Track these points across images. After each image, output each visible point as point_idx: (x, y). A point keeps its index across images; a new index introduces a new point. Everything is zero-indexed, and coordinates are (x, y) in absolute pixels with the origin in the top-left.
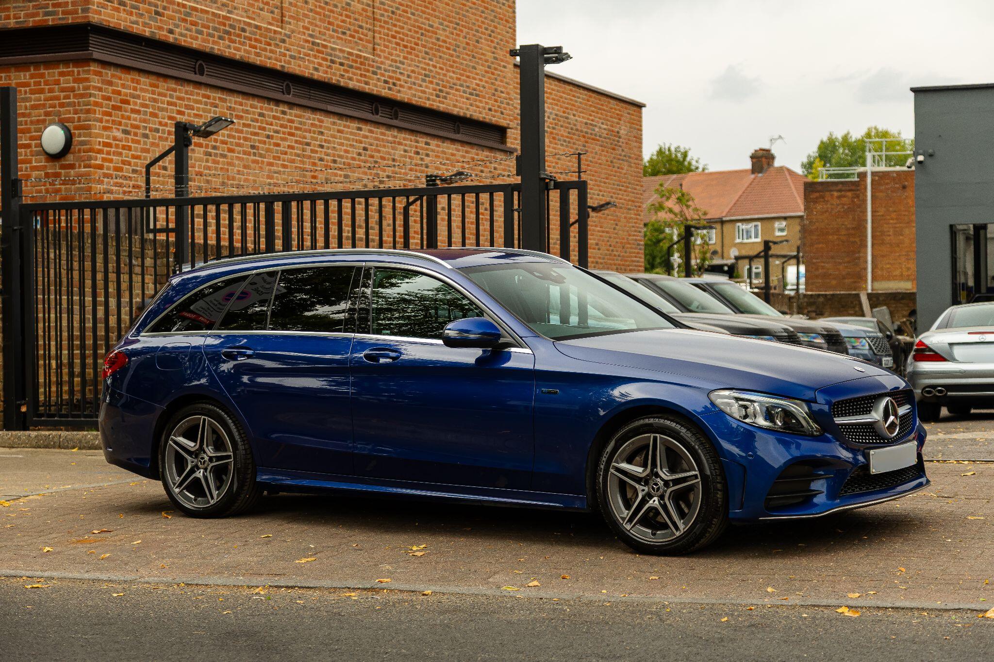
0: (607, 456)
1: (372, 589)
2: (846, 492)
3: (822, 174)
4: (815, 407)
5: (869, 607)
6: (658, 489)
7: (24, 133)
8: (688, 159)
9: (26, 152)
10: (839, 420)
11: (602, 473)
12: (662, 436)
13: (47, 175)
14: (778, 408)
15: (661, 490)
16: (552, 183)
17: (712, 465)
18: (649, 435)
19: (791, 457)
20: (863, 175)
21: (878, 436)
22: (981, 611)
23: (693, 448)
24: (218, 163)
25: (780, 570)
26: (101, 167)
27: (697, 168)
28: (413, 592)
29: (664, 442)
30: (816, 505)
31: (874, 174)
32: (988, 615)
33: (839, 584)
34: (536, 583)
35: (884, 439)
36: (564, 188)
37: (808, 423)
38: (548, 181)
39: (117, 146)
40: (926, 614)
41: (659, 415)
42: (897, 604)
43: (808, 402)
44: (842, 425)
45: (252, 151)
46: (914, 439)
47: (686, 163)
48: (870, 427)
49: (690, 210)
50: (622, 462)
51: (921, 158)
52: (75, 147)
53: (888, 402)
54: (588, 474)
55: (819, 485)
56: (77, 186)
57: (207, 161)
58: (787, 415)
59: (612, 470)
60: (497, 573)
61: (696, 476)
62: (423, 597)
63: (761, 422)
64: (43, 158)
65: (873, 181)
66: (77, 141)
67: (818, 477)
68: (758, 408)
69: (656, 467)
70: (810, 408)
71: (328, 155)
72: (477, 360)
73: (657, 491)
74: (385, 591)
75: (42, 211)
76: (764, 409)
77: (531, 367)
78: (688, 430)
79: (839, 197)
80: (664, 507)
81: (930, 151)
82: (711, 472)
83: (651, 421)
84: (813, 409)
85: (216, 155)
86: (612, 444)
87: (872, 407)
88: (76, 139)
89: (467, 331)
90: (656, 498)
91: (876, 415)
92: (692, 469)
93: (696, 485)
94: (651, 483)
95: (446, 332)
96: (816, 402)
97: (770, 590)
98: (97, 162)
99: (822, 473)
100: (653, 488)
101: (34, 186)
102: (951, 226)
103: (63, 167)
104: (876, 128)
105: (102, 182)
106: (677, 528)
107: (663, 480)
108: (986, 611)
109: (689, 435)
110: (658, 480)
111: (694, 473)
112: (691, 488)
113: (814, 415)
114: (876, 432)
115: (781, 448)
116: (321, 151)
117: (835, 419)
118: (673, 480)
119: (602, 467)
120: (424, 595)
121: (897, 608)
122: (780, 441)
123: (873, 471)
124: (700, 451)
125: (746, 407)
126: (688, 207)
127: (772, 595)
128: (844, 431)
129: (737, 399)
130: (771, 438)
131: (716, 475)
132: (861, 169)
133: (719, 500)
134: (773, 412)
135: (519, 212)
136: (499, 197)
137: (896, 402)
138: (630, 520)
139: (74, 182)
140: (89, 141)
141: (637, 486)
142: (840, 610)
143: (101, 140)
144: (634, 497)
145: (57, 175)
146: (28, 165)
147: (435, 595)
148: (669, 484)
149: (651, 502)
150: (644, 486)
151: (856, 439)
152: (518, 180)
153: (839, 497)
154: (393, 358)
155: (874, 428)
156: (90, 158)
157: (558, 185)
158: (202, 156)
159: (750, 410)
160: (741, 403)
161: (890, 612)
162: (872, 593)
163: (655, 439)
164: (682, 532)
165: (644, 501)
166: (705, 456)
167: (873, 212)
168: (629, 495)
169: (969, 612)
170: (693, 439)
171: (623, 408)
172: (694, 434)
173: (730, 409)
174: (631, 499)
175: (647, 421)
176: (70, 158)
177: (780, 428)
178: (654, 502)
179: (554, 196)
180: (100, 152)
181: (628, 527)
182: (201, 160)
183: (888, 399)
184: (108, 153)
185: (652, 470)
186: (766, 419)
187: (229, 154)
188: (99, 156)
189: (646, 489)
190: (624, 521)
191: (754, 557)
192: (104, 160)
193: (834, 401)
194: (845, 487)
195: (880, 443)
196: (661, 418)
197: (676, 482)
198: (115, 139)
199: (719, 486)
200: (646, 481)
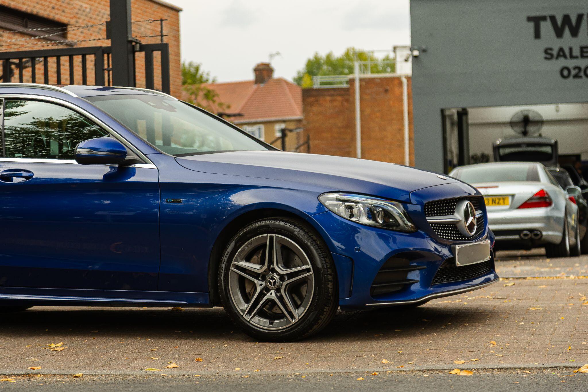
0: (227, 256)
1: (26, 375)
2: (436, 281)
3: (317, 82)
4: (411, 207)
5: (478, 369)
6: (275, 283)
8: (200, 72)
10: (430, 219)
11: (223, 271)
12: (277, 235)
14: (380, 207)
15: (277, 284)
16: (138, 45)
17: (323, 259)
18: (266, 235)
19: (390, 251)
20: (351, 82)
21: (460, 234)
22: (575, 368)
23: (306, 244)
25: (388, 347)
27: (207, 80)
28: (65, 375)
29: (279, 240)
30: (413, 292)
31: (361, 80)
32: (581, 370)
33: (443, 355)
34: (174, 365)
35: (465, 237)
36: (148, 49)
37: (404, 222)
38: (134, 44)
40: (528, 372)
41: (274, 218)
42: (501, 366)
43: (405, 203)
44: (432, 223)
46: (486, 238)
47: (198, 76)
48: (454, 226)
49: (216, 104)
50: (242, 260)
51: (416, 53)
53: (467, 204)
54: (210, 273)
55: (415, 275)
58: (387, 214)
59: (232, 268)
60: (136, 360)
61: (308, 270)
62: (74, 379)
63: (365, 220)
65: (361, 86)
67: (413, 269)
68: (362, 209)
69: (273, 264)
70: (405, 208)
72: (105, 176)
73: (274, 285)
74: (39, 375)
76: (367, 209)
77: (156, 180)
78: (301, 229)
79: (331, 101)
80: (281, 298)
81: (424, 47)
82: (323, 266)
83: (268, 222)
84: (409, 210)
86: (232, 244)
87: (454, 209)
89: (96, 149)
90: (273, 291)
91: (458, 216)
92: (305, 263)
93: (309, 278)
94: (268, 278)
95: (78, 150)
96: (410, 203)
97: (384, 361)
99: (415, 264)
100: (270, 283)
102: (442, 111)
104: (353, 49)
106: (292, 317)
107: (278, 274)
108: (579, 367)
109: (303, 233)
110: (275, 274)
111: (306, 267)
112: (304, 281)
113: (409, 215)
114: (458, 231)
115: (381, 242)
117: (427, 218)
118: (287, 275)
119: (223, 265)
120: (75, 377)
121: (502, 369)
122: (381, 236)
123: (458, 264)
124: (312, 247)
125: (351, 208)
126: (214, 101)
127: (387, 365)
128: (434, 229)
129: (344, 201)
130: (372, 234)
131: (327, 268)
132: (351, 76)
133: (330, 290)
134: (375, 212)
135: (109, 72)
136: (91, 59)
137: (474, 206)
138: (250, 313)
141: (256, 281)
142: (453, 372)
144: (253, 291)
147: (86, 377)
148: (284, 278)
149: (269, 294)
150: (262, 281)
151: (443, 235)
152: (107, 43)
153: (432, 286)
154: (27, 178)
155: (456, 228)
157: (143, 48)
159: (355, 211)
160: (347, 204)
161: (496, 372)
162: (475, 360)
163: (271, 238)
164: (297, 320)
165: (262, 295)
166: (317, 251)
167: (362, 111)
168: (248, 290)
169: (565, 369)
170: (306, 237)
171: (242, 212)
172: (306, 233)
173: (338, 210)
174: (249, 293)
175: (263, 223)
177: (381, 224)
178: (272, 295)
179: (140, 57)
181: (248, 318)
183: (466, 202)
185: (269, 266)
186: (369, 218)
189: (264, 283)
190: (244, 313)
191: (359, 340)
193: (425, 203)
194: (436, 277)
195: (462, 240)
196: (277, 220)
197: (291, 276)
199: (330, 277)
200: (263, 276)
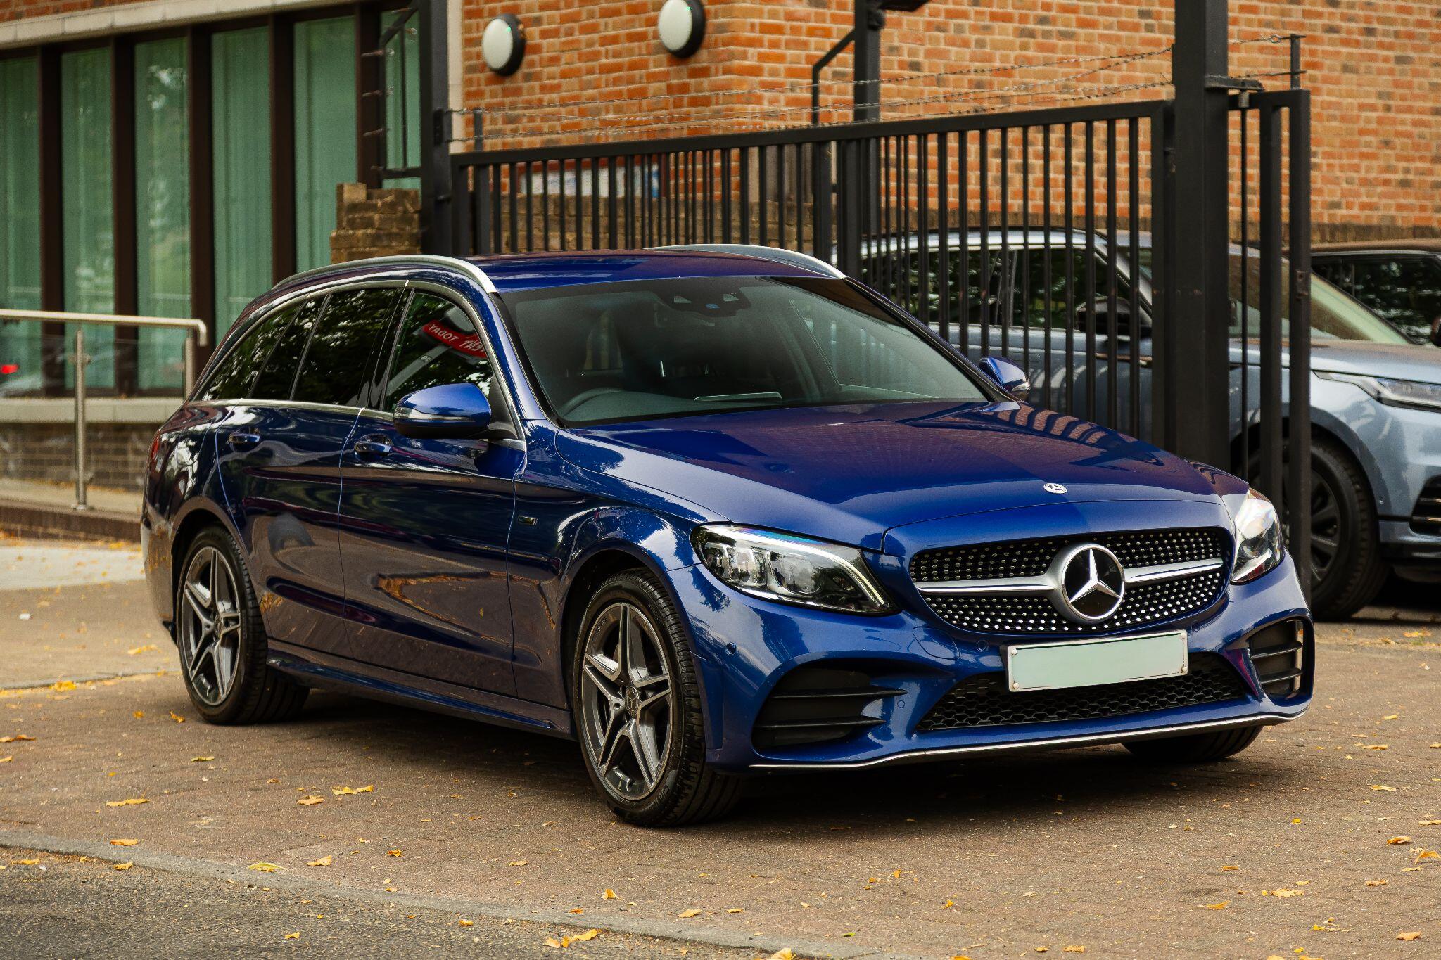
7: (637, 14)
9: (640, 48)
13: (670, 89)
24: (1052, 49)
26: (755, 71)
36: (1267, 103)
39: (795, 31)
45: (1143, 22)
52: (710, 37)
56: (714, 107)
57: (1024, 47)
64: (663, 57)
66: (714, 24)
70: (870, 562)
71: (1351, 19)
75: (659, 155)
85: (1046, 34)
88: (712, 21)
98: (747, 63)
101: (651, 111)
103: (695, 73)
105: (759, 101)
116: (1333, 14)
139: (706, 102)
140: (729, 24)
143: (757, 21)
145: (684, 88)
146: (643, 71)
156: (732, 56)
157: (1256, 101)
158: (1011, 38)
176: (703, 55)
180: (751, 43)
182: (1008, 46)
184: (774, 45)
187: (1081, 31)
188: (751, 50)
192: (762, 57)
198: (790, 16)
